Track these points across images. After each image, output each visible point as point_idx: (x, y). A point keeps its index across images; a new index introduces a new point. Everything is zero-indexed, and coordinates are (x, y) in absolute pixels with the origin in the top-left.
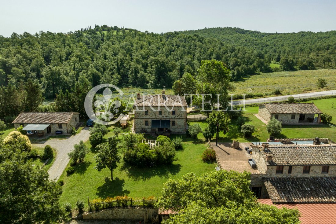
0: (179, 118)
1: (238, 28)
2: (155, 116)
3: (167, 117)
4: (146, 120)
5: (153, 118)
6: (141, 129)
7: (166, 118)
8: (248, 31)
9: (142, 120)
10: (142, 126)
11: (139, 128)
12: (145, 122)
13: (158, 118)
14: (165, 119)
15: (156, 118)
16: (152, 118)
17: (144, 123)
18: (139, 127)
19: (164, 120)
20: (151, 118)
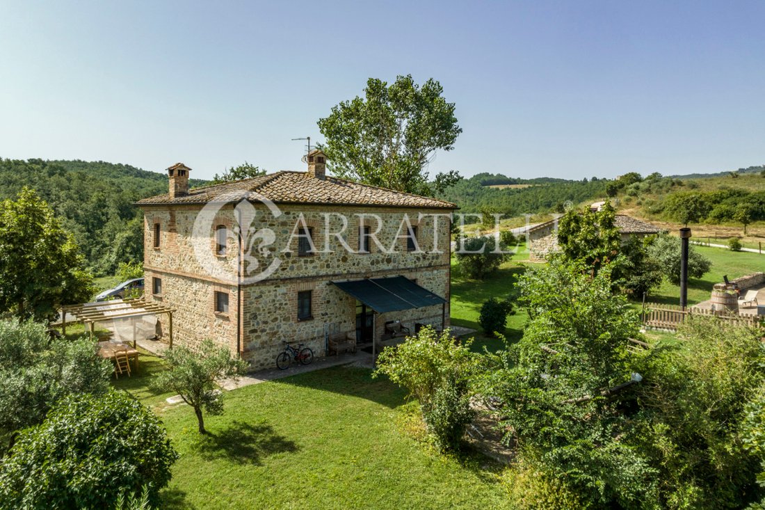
0: (430, 266)
1: (127, 166)
2: (345, 260)
3: (389, 261)
4: (304, 287)
5: (335, 275)
6: (275, 351)
7: (384, 266)
8: (153, 174)
9: (283, 289)
10: (284, 327)
11: (263, 343)
12: (296, 302)
13: (354, 269)
14: (383, 271)
15: (349, 273)
16: (330, 271)
17: (292, 307)
18: (264, 338)
19: (380, 276)
20: (327, 276)
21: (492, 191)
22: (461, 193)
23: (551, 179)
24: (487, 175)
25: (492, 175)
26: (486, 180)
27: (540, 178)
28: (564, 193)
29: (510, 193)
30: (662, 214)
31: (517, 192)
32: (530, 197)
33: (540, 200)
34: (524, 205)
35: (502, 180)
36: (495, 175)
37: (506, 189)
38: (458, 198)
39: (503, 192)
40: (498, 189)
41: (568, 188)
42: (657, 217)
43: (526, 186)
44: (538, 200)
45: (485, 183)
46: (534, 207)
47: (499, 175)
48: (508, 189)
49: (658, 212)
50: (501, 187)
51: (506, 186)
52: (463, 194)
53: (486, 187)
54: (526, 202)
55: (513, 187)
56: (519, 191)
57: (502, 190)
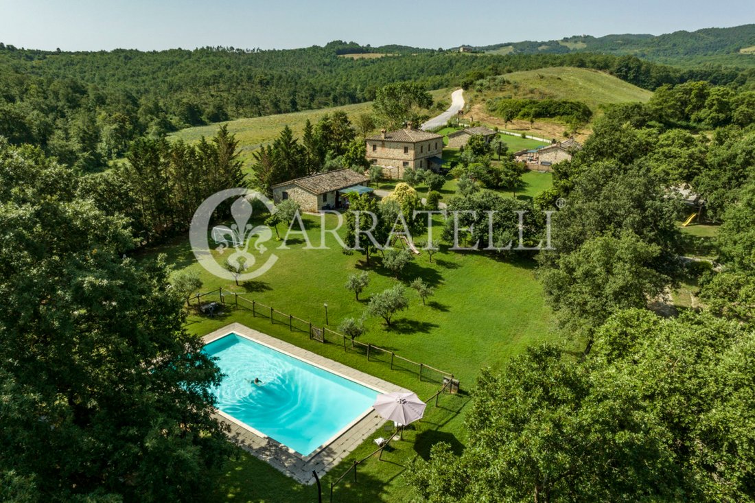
21: (347, 61)
22: (318, 64)
23: (400, 46)
24: (340, 42)
25: (345, 43)
26: (340, 48)
27: (389, 46)
28: (415, 65)
29: (365, 63)
30: (496, 112)
31: (371, 62)
32: (385, 70)
33: (395, 73)
34: (381, 78)
35: (355, 49)
36: (348, 43)
37: (360, 59)
38: (316, 69)
39: (358, 62)
40: (352, 59)
41: (419, 60)
42: (493, 113)
43: (379, 56)
44: (393, 73)
45: (339, 52)
46: (391, 80)
47: (352, 43)
48: (363, 59)
49: (494, 110)
50: (356, 56)
51: (361, 55)
52: (320, 64)
53: (341, 56)
54: (383, 74)
55: (366, 56)
56: (373, 62)
57: (357, 60)
